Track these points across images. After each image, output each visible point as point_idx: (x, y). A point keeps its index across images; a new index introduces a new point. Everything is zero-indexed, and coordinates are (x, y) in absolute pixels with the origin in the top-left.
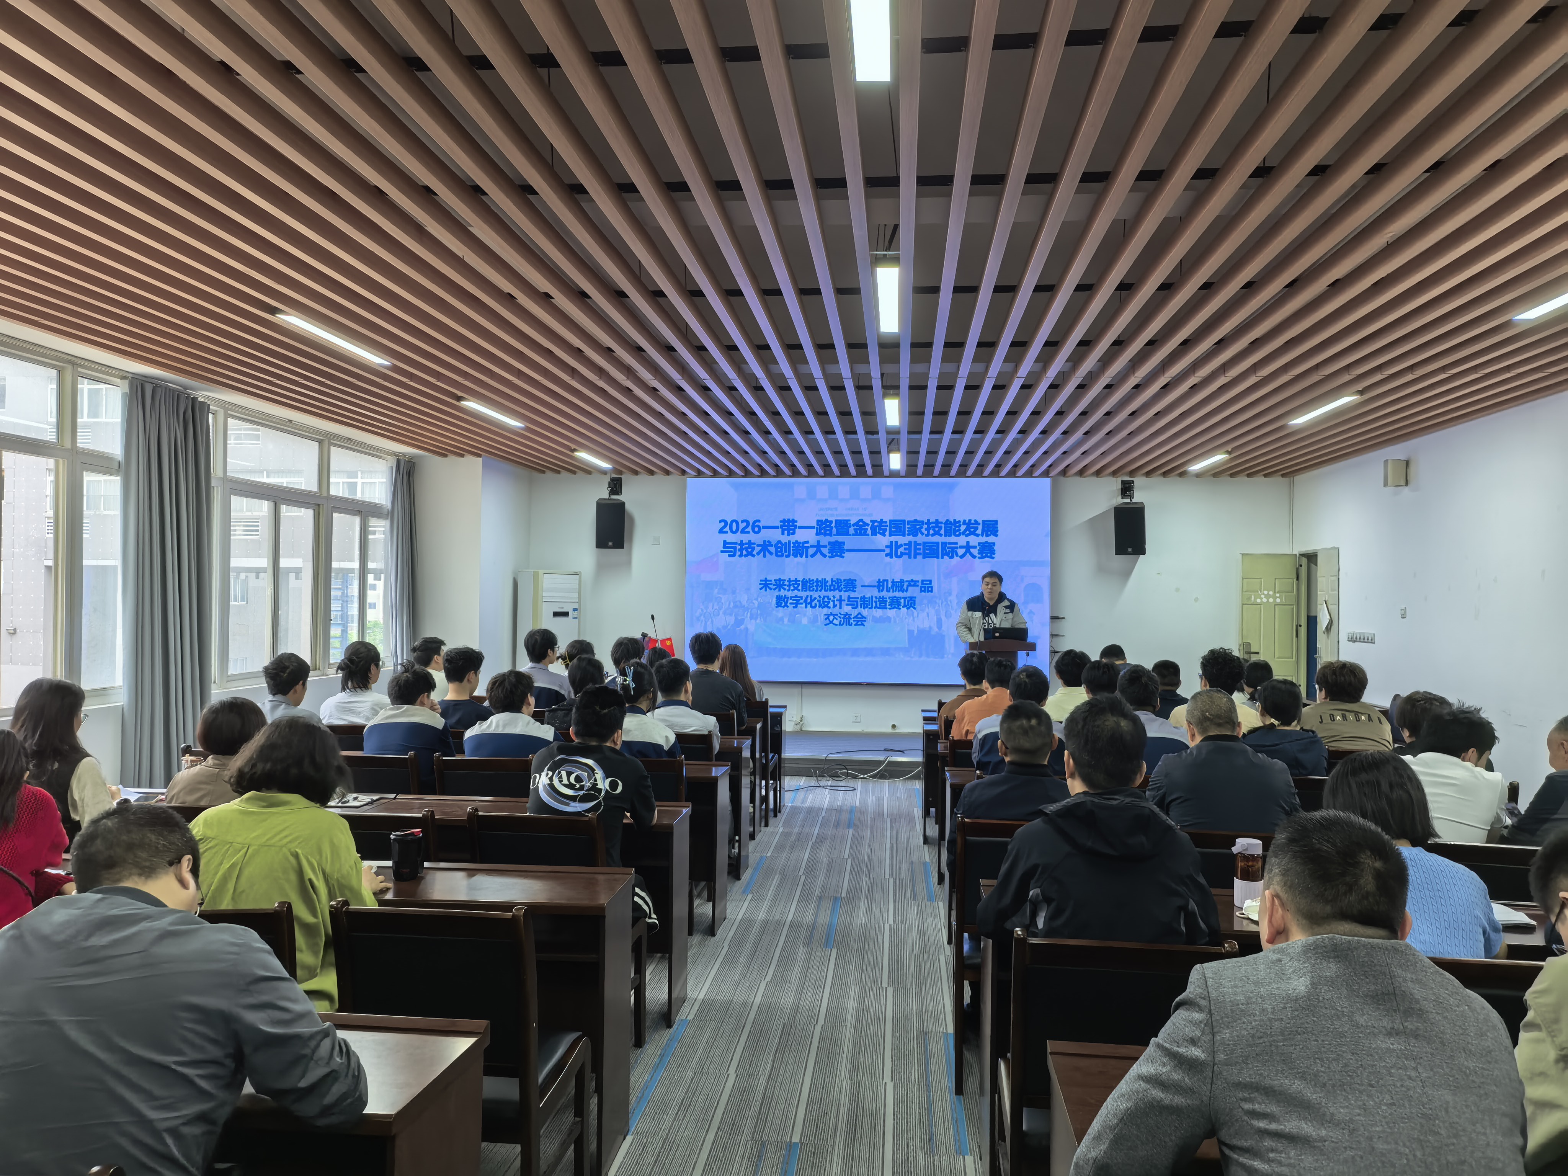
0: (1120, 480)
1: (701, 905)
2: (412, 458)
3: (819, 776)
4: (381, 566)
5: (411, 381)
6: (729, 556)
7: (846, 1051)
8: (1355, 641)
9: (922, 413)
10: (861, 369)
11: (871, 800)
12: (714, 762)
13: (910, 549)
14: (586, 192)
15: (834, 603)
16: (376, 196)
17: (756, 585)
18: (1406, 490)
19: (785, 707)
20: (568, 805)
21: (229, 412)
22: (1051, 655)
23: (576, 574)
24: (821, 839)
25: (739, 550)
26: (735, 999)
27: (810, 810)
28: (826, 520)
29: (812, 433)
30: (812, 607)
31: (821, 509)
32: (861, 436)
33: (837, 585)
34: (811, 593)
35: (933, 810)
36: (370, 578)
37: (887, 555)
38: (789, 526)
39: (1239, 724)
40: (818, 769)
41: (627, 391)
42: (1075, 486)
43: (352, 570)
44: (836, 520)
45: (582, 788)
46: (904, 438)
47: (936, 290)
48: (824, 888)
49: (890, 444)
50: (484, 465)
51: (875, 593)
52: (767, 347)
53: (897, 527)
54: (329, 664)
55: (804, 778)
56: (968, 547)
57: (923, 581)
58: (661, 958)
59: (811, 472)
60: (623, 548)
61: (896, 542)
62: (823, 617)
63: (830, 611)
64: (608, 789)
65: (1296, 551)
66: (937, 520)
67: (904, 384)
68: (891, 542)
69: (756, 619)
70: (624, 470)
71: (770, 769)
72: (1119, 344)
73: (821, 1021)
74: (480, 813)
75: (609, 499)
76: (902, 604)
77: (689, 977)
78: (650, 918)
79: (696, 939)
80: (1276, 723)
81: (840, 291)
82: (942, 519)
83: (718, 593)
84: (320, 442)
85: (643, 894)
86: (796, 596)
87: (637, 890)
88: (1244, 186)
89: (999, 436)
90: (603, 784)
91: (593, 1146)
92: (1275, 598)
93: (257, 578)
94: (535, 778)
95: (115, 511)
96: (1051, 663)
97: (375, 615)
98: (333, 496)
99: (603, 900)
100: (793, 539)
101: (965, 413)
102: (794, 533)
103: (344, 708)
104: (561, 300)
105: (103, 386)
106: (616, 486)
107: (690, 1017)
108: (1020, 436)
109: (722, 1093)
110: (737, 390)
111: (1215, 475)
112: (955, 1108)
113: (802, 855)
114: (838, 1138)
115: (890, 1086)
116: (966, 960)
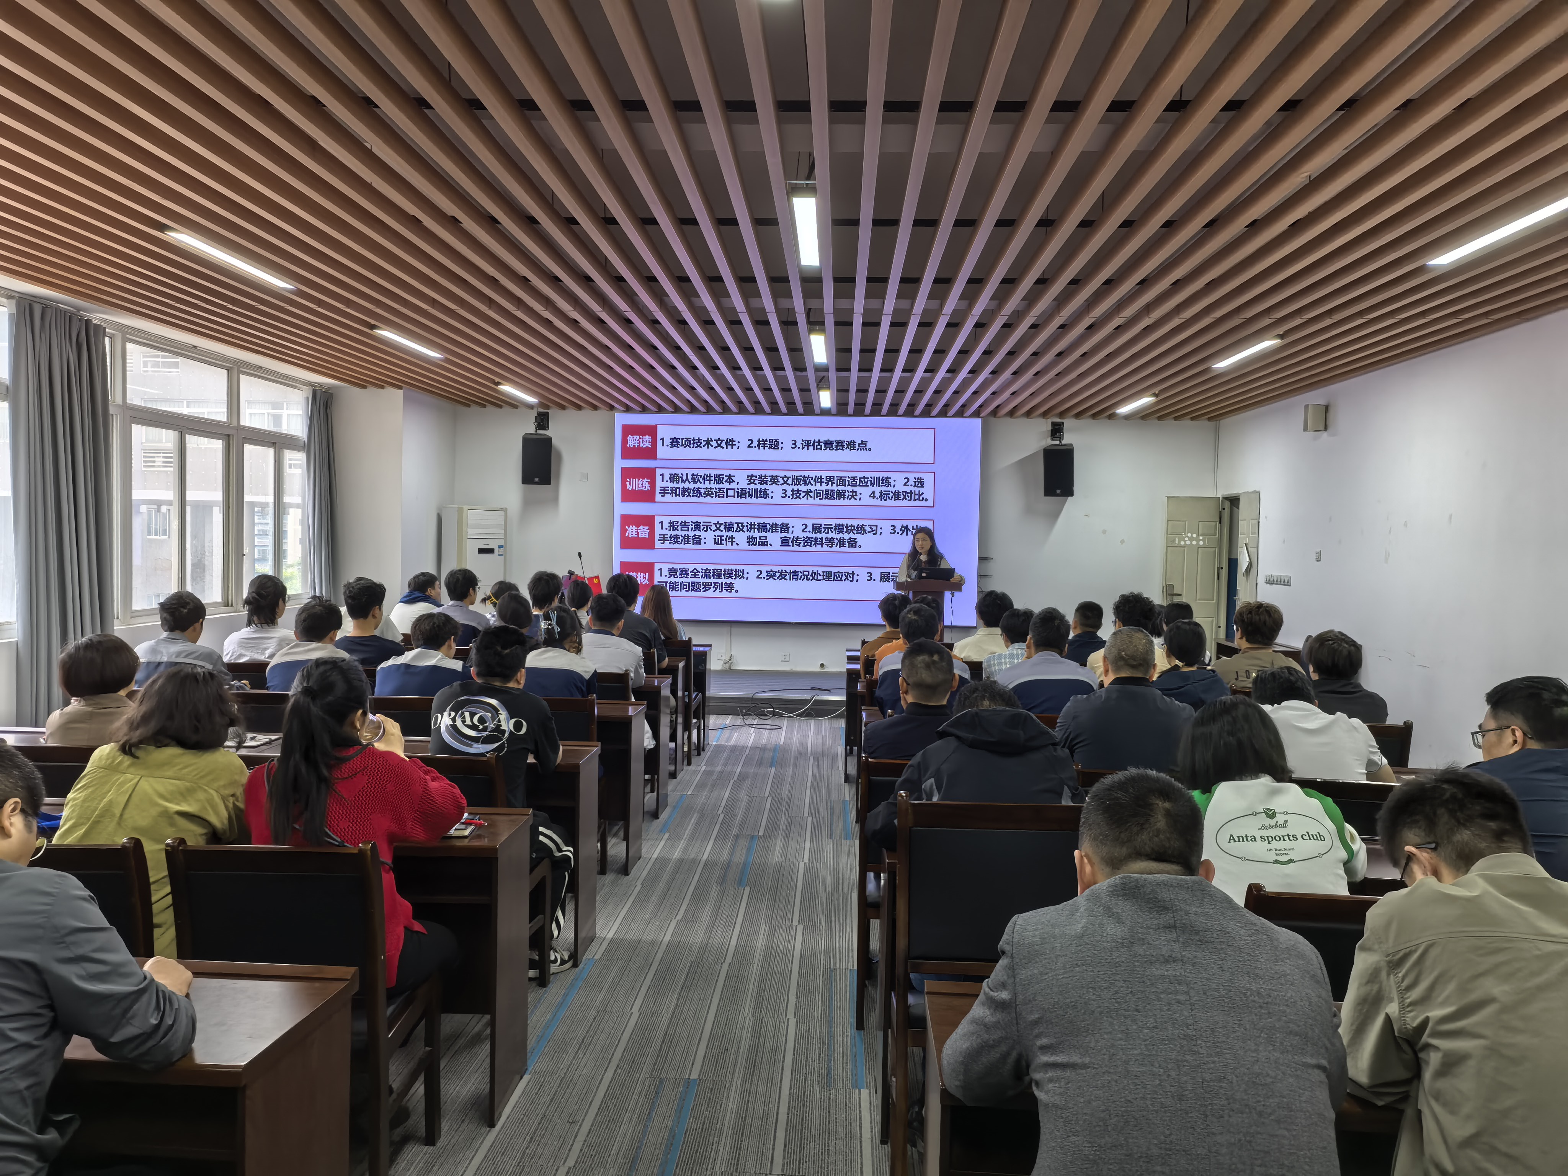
0: (1050, 421)
1: (615, 845)
2: (329, 388)
3: (746, 715)
4: (298, 500)
5: (319, 307)
7: (751, 988)
8: (1273, 584)
9: (849, 350)
10: (784, 303)
11: (796, 738)
12: (630, 702)
14: (483, 107)
16: (259, 105)
18: (1325, 435)
19: (710, 646)
20: (471, 746)
21: (128, 336)
23: (501, 510)
24: (742, 777)
26: (644, 938)
27: (734, 749)
29: (740, 369)
32: (789, 373)
36: (286, 512)
39: (1155, 665)
40: (744, 707)
41: (548, 323)
42: (1005, 427)
43: (266, 504)
45: (485, 729)
46: (833, 374)
47: (855, 222)
48: (742, 825)
49: (818, 382)
50: (406, 398)
55: (731, 716)
60: (550, 484)
64: (513, 730)
65: (1220, 495)
67: (829, 320)
70: (550, 404)
71: (693, 709)
73: (729, 960)
75: (535, 434)
77: (599, 916)
79: (609, 877)
80: (1180, 664)
81: (757, 222)
84: (228, 370)
88: (1159, 120)
89: (928, 375)
90: (507, 725)
92: (1198, 541)
94: (437, 718)
98: (244, 426)
99: (497, 841)
101: (892, 351)
103: (247, 645)
104: (469, 224)
106: (542, 421)
107: (597, 957)
108: (949, 375)
109: (623, 1031)
110: (659, 323)
111: (1143, 418)
112: (855, 1042)
113: (723, 793)
114: (737, 1074)
115: (792, 1022)
116: (870, 900)
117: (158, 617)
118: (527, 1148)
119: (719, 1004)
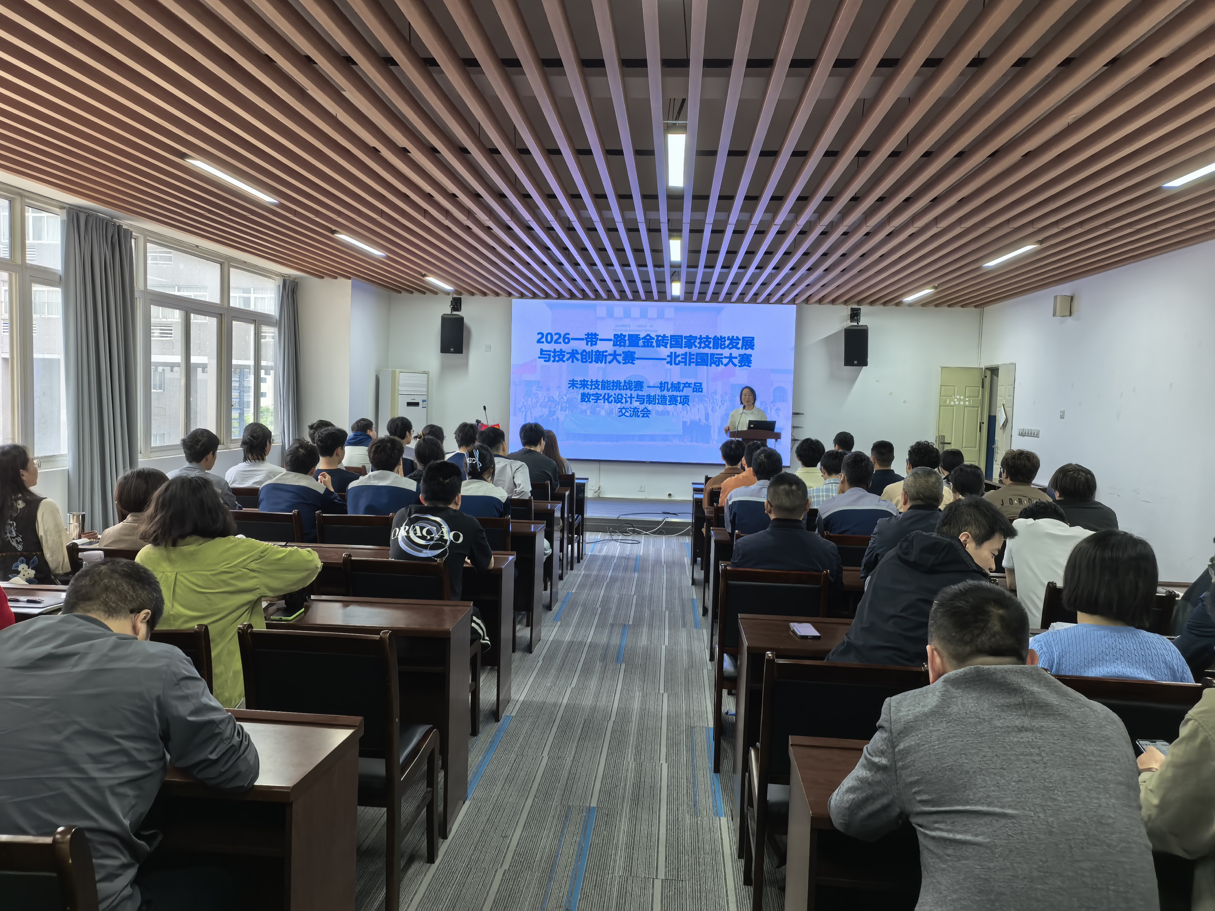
0: (849, 307)
1: (522, 629)
2: (295, 278)
3: (612, 532)
4: (271, 364)
5: (295, 216)
6: (545, 361)
7: (632, 740)
8: (1024, 436)
9: (699, 252)
10: (652, 215)
11: (652, 551)
12: (533, 521)
13: (685, 359)
14: (437, 65)
15: (626, 400)
16: (266, 63)
17: (565, 385)
18: (1070, 319)
19: (587, 479)
20: (421, 552)
21: (148, 238)
22: (792, 443)
23: (424, 373)
24: (613, 580)
25: (553, 357)
26: (548, 701)
27: (605, 558)
28: (621, 334)
29: (612, 265)
30: (608, 402)
31: (617, 326)
32: (650, 268)
33: (628, 385)
34: (608, 391)
35: (699, 559)
36: (263, 373)
37: (668, 363)
38: (592, 338)
39: (943, 498)
40: (612, 526)
41: (468, 229)
42: (814, 311)
43: (248, 367)
44: (629, 335)
45: (432, 539)
46: (684, 271)
47: (714, 153)
48: (616, 617)
49: (672, 275)
50: (353, 286)
51: (658, 392)
52: (579, 196)
53: (676, 341)
54: (231, 440)
55: (601, 533)
56: (731, 358)
57: (695, 383)
58: (491, 669)
59: (610, 296)
60: (462, 353)
61: (675, 353)
62: (617, 410)
63: (623, 405)
64: (453, 539)
65: (983, 366)
66: (707, 336)
67: (686, 228)
68: (671, 353)
69: (565, 411)
70: (463, 292)
71: (575, 526)
72: (856, 200)
73: (613, 718)
74: (353, 558)
75: (451, 315)
76: (679, 401)
77: (512, 684)
78: (484, 639)
79: (517, 655)
80: (963, 497)
81: (638, 153)
82: (712, 336)
83: (536, 390)
84: (221, 264)
85: (479, 621)
86: (597, 394)
87: (475, 618)
88: (962, 74)
89: (758, 271)
90: (449, 536)
91: (441, 808)
92: (965, 401)
93: (172, 371)
94: (395, 532)
95: (58, 315)
96: (792, 448)
97: (267, 402)
98: (232, 307)
99: (448, 626)
100: (595, 348)
101: (732, 253)
102: (596, 344)
103: (245, 475)
104: (417, 155)
105: (45, 214)
106: (456, 304)
107: (513, 714)
108: (774, 271)
109: (538, 770)
110: (554, 230)
111: (924, 305)
112: (714, 782)
113: (599, 592)
114: (625, 803)
115: (665, 766)
116: (725, 674)
117: (182, 451)
118: (472, 855)
119: (608, 751)
